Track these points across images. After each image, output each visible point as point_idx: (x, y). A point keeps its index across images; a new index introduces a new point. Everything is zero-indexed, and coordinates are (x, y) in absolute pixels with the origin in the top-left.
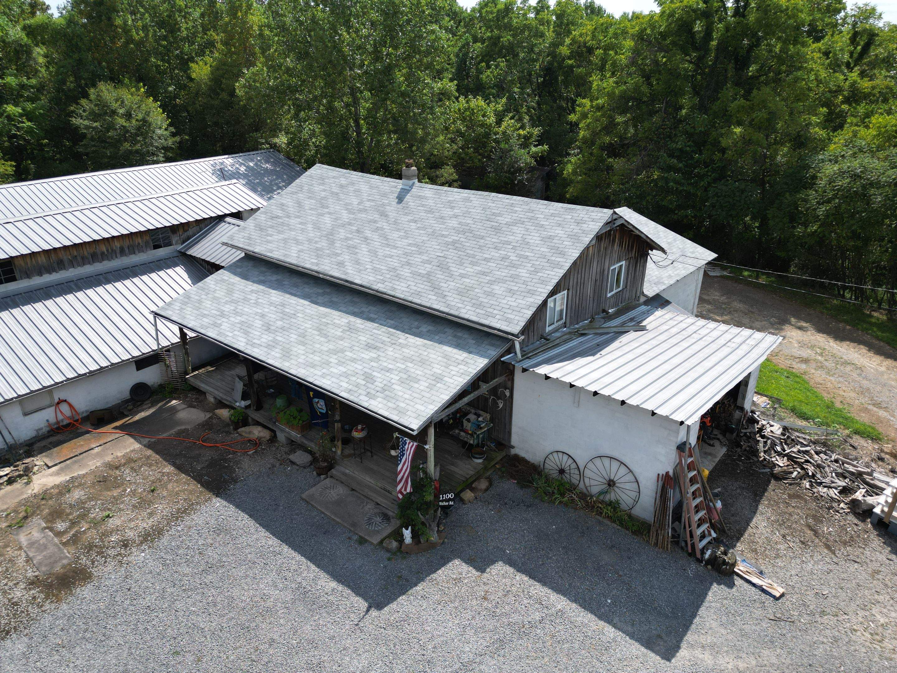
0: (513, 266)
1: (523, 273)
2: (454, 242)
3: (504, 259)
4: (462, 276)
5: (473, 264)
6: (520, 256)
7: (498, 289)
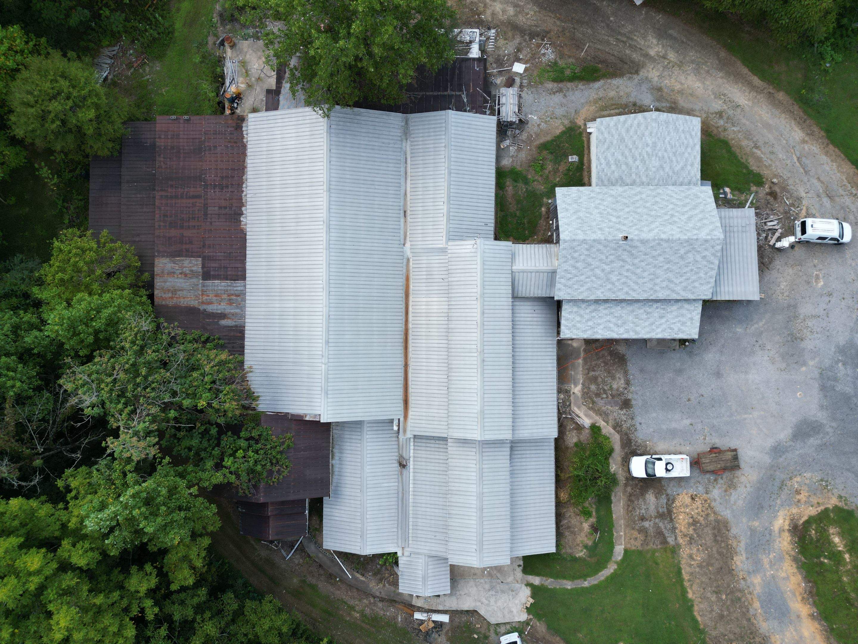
0: (697, 273)
1: (702, 275)
2: (668, 269)
3: (692, 270)
4: (681, 283)
5: (681, 276)
6: (698, 268)
7: (696, 284)
